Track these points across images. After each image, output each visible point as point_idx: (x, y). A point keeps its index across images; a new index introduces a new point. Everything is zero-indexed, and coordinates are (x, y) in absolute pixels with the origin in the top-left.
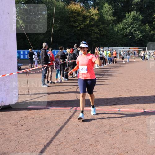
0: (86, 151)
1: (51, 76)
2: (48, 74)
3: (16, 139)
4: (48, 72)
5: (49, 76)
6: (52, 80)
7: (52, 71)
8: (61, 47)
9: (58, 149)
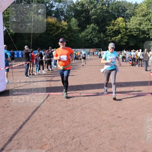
0: (54, 125)
1: (32, 70)
2: (30, 69)
3: (3, 118)
4: (30, 67)
5: (31, 70)
6: (33, 73)
7: (33, 66)
8: (38, 49)
9: (33, 124)
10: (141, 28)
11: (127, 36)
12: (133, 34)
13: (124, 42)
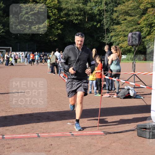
10: (88, 8)
11: (62, 23)
12: (72, 21)
13: (55, 36)
